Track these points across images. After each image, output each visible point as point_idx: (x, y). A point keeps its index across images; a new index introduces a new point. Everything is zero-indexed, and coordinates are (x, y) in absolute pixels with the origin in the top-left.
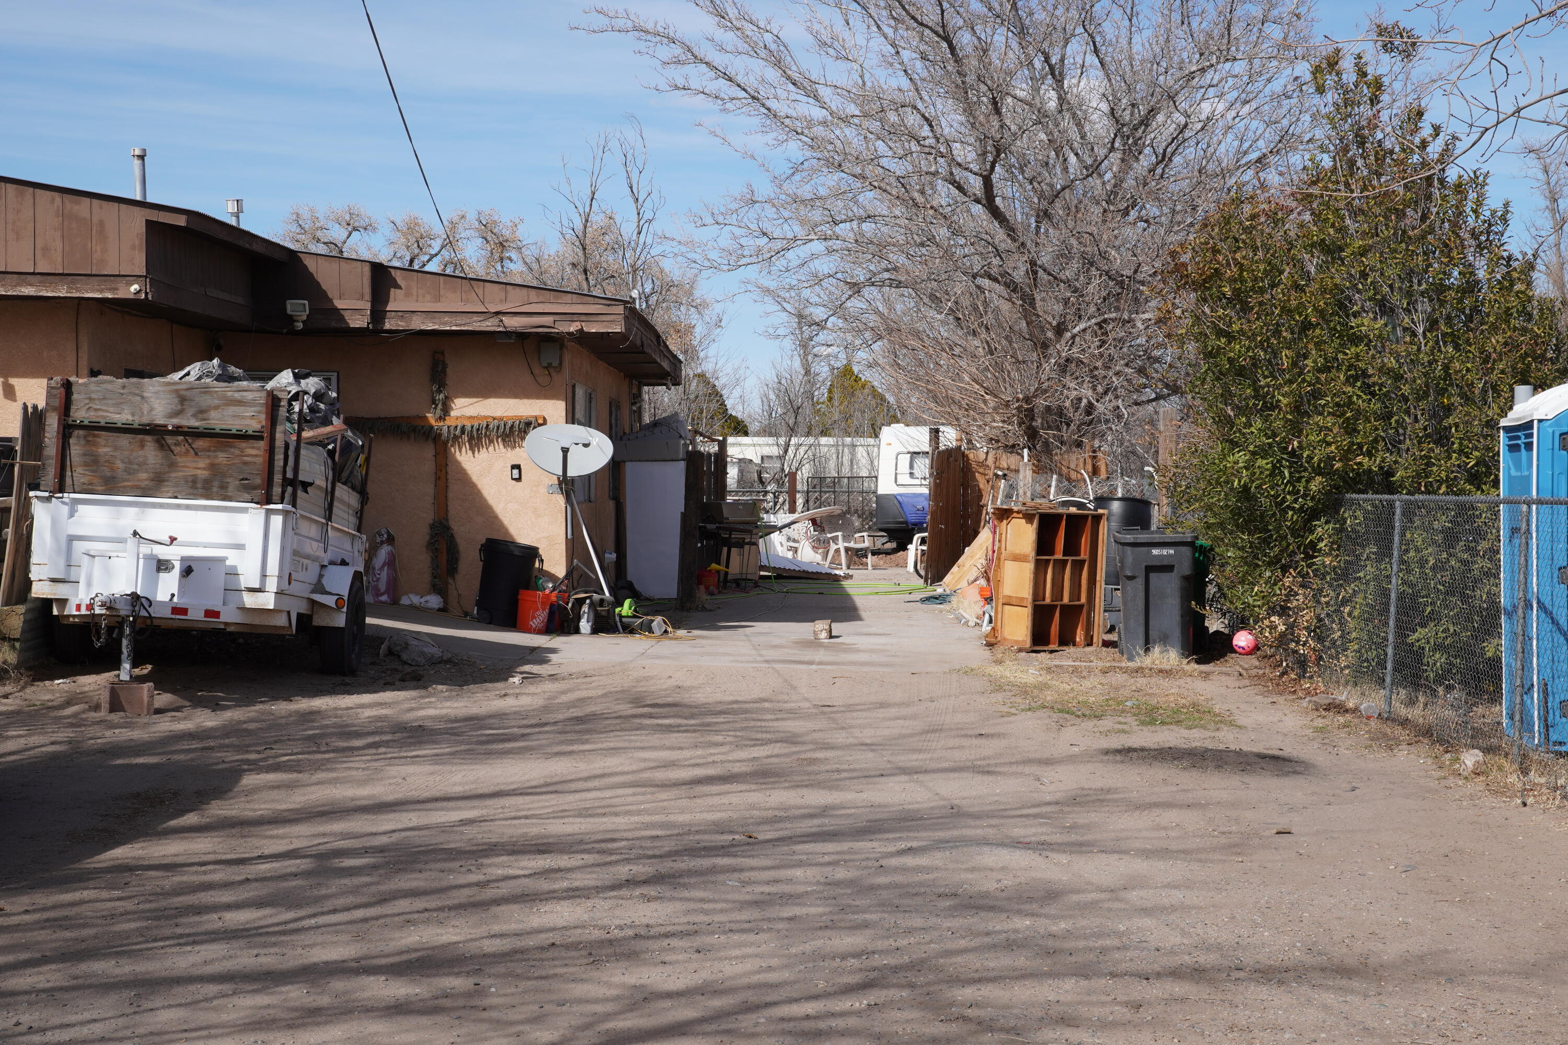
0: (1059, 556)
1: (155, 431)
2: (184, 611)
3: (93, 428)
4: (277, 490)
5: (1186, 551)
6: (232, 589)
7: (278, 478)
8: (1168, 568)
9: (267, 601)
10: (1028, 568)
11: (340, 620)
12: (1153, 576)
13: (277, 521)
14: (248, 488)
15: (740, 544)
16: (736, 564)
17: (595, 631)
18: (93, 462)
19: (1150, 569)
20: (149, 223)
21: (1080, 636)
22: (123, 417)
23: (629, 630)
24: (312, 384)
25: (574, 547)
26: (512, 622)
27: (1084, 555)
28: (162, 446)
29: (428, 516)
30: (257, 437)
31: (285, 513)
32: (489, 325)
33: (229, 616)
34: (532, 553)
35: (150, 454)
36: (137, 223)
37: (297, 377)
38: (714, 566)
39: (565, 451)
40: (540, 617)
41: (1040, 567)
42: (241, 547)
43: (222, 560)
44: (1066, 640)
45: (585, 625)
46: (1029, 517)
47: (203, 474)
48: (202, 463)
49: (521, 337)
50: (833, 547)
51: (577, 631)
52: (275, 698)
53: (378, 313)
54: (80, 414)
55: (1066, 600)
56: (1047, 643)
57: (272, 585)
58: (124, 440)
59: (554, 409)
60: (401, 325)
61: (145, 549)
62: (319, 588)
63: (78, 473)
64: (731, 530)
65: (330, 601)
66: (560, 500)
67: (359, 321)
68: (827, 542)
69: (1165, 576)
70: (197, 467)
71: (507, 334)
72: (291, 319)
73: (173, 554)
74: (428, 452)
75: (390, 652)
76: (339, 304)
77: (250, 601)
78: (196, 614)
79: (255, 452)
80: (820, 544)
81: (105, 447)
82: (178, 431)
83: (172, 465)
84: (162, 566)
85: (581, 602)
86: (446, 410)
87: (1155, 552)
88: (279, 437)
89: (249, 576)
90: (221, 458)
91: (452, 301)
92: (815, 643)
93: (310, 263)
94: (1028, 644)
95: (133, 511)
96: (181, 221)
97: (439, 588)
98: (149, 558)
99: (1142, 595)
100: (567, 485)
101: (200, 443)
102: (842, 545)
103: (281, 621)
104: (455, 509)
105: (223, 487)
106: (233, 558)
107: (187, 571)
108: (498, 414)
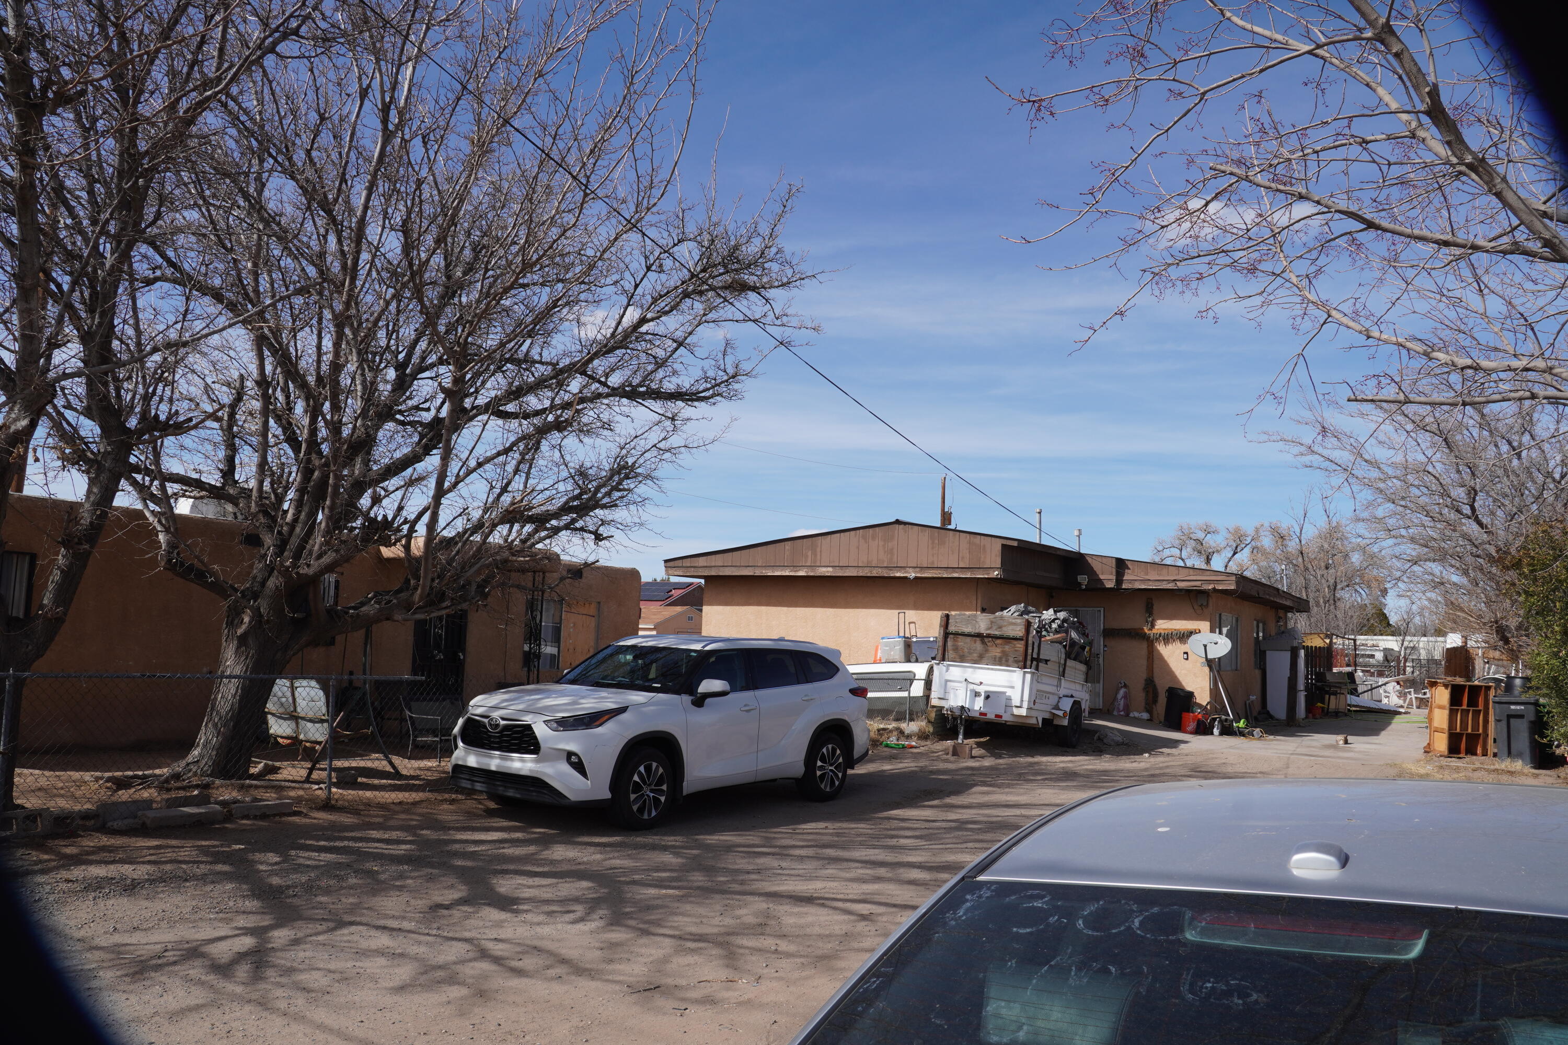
0: (1465, 707)
1: (979, 636)
2: (985, 714)
3: (957, 634)
4: (1029, 663)
5: (1532, 708)
6: (1008, 706)
7: (1029, 658)
8: (1520, 716)
9: (1023, 712)
10: (1446, 713)
11: (1065, 722)
12: (1512, 720)
13: (1028, 676)
14: (1017, 662)
15: (1335, 694)
16: (1333, 703)
17: (1221, 734)
18: (956, 649)
19: (1509, 717)
20: (1003, 545)
21: (1479, 751)
22: (968, 629)
23: (1242, 734)
24: (1062, 615)
25: (1214, 692)
26: (1178, 727)
27: (1481, 707)
28: (983, 643)
29: (1144, 675)
30: (1020, 639)
31: (1032, 673)
32: (1171, 586)
33: (1006, 718)
34: (1191, 695)
35: (978, 645)
36: (997, 546)
37: (1055, 612)
38: (1319, 704)
39: (1205, 646)
40: (1192, 726)
41: (1452, 713)
42: (1013, 687)
43: (1004, 693)
44: (1471, 751)
45: (1216, 731)
46: (1446, 686)
47: (998, 655)
48: (999, 650)
49: (1188, 592)
50: (1409, 697)
51: (1212, 734)
52: (1027, 756)
53: (1119, 581)
54: (952, 628)
55: (1470, 731)
56: (1459, 753)
57: (1025, 705)
58: (968, 639)
59: (1204, 626)
60: (1130, 586)
61: (971, 687)
62: (1057, 707)
63: (950, 653)
64: (1330, 687)
65: (1060, 713)
66: (1207, 669)
67: (1110, 585)
68: (1405, 694)
69: (1519, 721)
70: (996, 651)
71: (1180, 590)
72: (1080, 584)
73: (982, 689)
74: (1145, 645)
75: (1099, 739)
76: (1102, 577)
77: (1016, 712)
78: (991, 716)
79: (1020, 646)
80: (1402, 695)
81: (962, 642)
82: (989, 636)
83: (987, 651)
84: (977, 694)
85: (1215, 719)
86: (1153, 626)
87: (1513, 707)
88: (1030, 639)
89: (1016, 701)
90: (1007, 648)
91: (1153, 576)
92: (1335, 747)
93: (1089, 560)
94: (1446, 753)
95: (970, 670)
96: (1015, 544)
97: (1149, 711)
98: (972, 691)
99: (1505, 730)
100: (1210, 663)
101: (998, 641)
102: (1413, 696)
103: (1033, 721)
104: (1156, 671)
105: (1007, 661)
106: (1009, 692)
107: (987, 697)
108: (1178, 627)
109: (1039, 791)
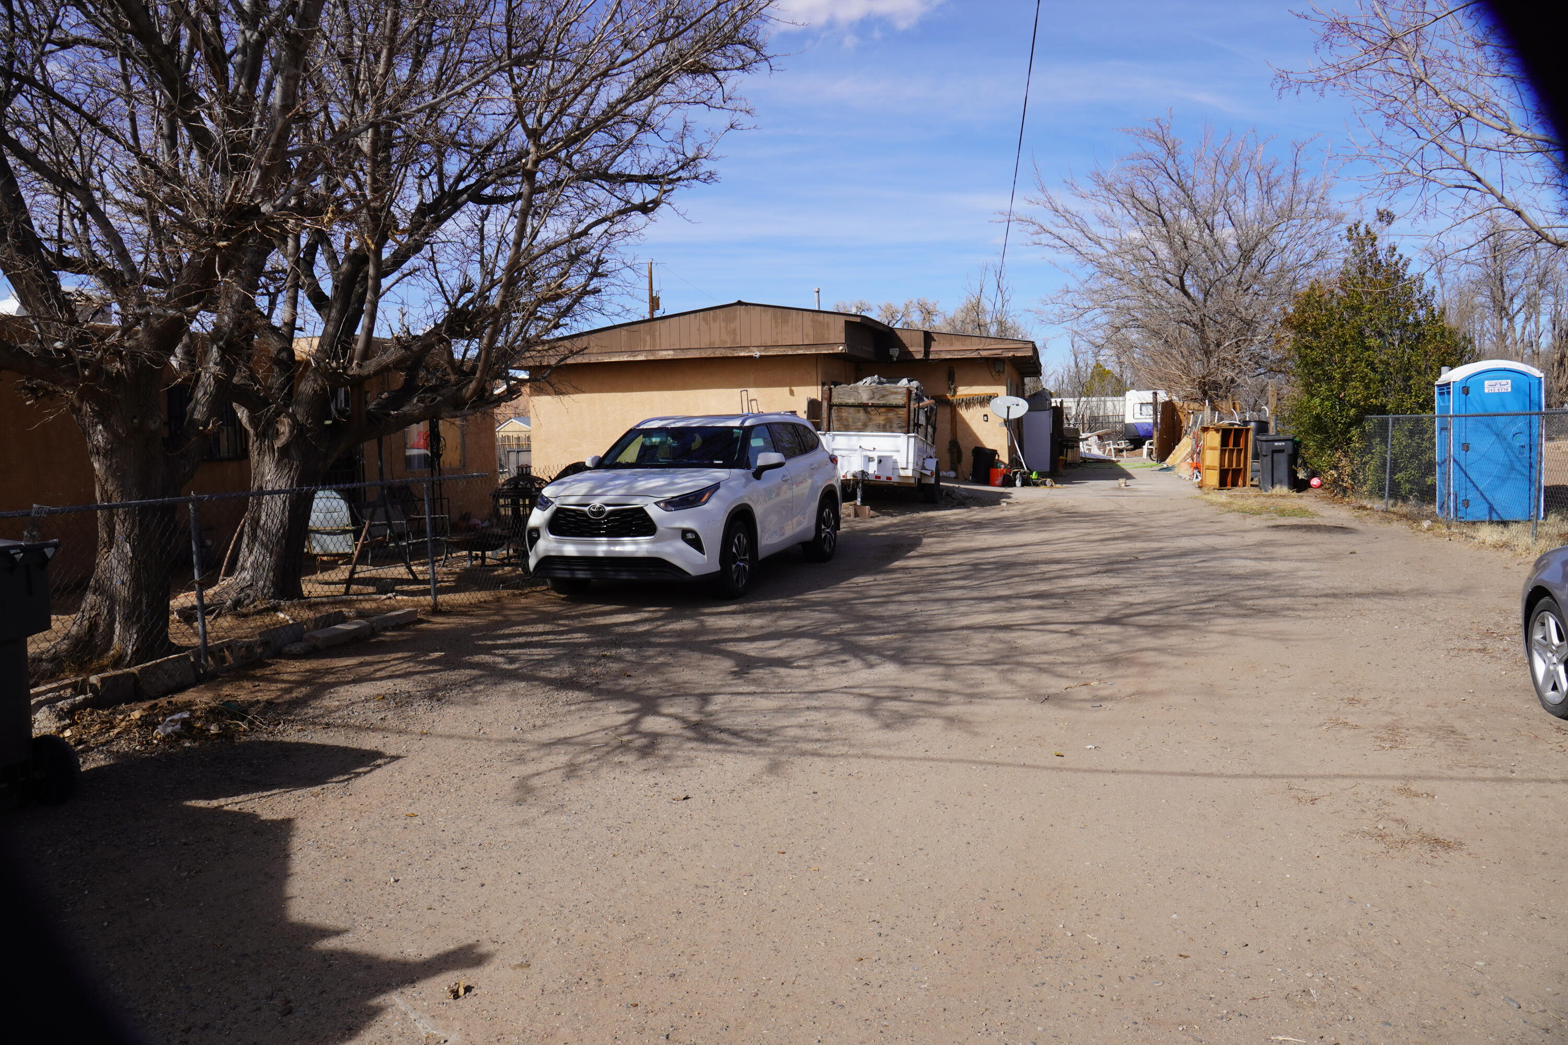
0: (1231, 447)
1: (864, 406)
2: (879, 477)
3: (840, 406)
4: (912, 428)
5: (1290, 443)
6: (895, 469)
7: (912, 423)
8: (1280, 451)
9: (909, 473)
10: (1218, 452)
11: (932, 481)
12: (1275, 455)
13: (912, 440)
14: (901, 428)
15: (1072, 447)
16: (1070, 456)
17: (1023, 485)
18: (840, 419)
19: (1274, 452)
20: (846, 322)
21: (1240, 482)
22: (851, 401)
23: (1036, 485)
24: (915, 384)
25: (1012, 450)
26: (987, 483)
27: (1242, 446)
28: (866, 412)
29: (949, 439)
30: (903, 407)
31: (915, 437)
32: (974, 355)
33: (895, 479)
34: (994, 452)
35: (862, 415)
36: (841, 321)
37: (909, 381)
38: (1061, 457)
39: (1009, 408)
40: (999, 480)
41: (1223, 452)
42: (898, 451)
43: (891, 457)
44: (1235, 484)
45: (1018, 483)
46: (1217, 430)
47: (882, 422)
48: (882, 418)
49: (987, 360)
50: (1108, 448)
51: (1015, 485)
52: (912, 512)
53: (927, 352)
54: (835, 400)
55: (1234, 466)
56: (1226, 486)
57: (911, 466)
58: (852, 410)
59: (1001, 390)
60: (937, 357)
61: (864, 453)
62: (923, 468)
63: (835, 424)
64: (1068, 441)
65: (928, 473)
66: (1005, 429)
67: (919, 356)
68: (1104, 446)
69: (1281, 455)
70: (880, 420)
71: (981, 358)
72: (892, 357)
73: (875, 455)
74: (948, 410)
75: (947, 494)
76: (911, 349)
77: (902, 473)
78: (883, 479)
79: (903, 412)
80: (1102, 447)
81: (845, 413)
82: (873, 405)
83: (870, 419)
84: (870, 459)
85: (1015, 473)
86: (955, 392)
87: (1276, 444)
88: (912, 406)
89: (902, 463)
90: (891, 415)
91: (958, 346)
92: (1119, 488)
93: (898, 333)
94: (1218, 486)
95: (855, 438)
96: (858, 320)
97: (954, 468)
98: (865, 456)
99: (1270, 463)
100: (1007, 422)
101: (882, 410)
102: (1112, 447)
103: (912, 481)
104: (960, 434)
105: (891, 427)
106: (896, 456)
107: (880, 461)
108: (977, 393)
109: (979, 537)
